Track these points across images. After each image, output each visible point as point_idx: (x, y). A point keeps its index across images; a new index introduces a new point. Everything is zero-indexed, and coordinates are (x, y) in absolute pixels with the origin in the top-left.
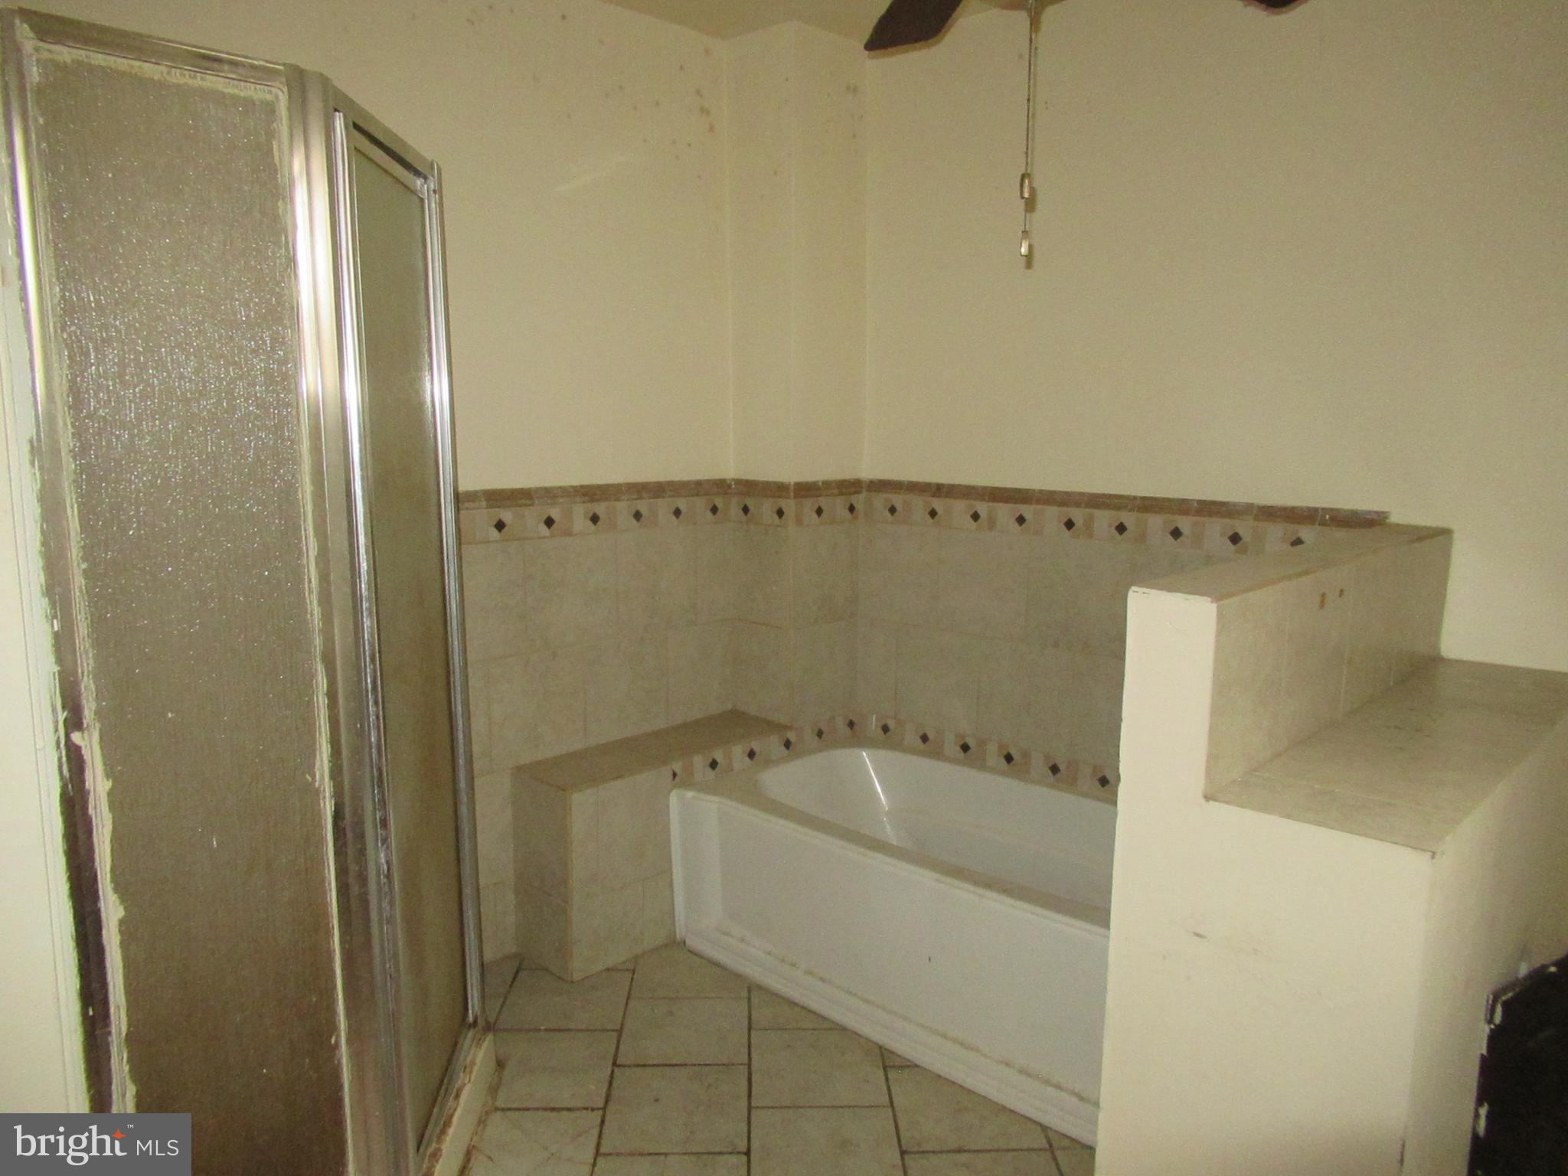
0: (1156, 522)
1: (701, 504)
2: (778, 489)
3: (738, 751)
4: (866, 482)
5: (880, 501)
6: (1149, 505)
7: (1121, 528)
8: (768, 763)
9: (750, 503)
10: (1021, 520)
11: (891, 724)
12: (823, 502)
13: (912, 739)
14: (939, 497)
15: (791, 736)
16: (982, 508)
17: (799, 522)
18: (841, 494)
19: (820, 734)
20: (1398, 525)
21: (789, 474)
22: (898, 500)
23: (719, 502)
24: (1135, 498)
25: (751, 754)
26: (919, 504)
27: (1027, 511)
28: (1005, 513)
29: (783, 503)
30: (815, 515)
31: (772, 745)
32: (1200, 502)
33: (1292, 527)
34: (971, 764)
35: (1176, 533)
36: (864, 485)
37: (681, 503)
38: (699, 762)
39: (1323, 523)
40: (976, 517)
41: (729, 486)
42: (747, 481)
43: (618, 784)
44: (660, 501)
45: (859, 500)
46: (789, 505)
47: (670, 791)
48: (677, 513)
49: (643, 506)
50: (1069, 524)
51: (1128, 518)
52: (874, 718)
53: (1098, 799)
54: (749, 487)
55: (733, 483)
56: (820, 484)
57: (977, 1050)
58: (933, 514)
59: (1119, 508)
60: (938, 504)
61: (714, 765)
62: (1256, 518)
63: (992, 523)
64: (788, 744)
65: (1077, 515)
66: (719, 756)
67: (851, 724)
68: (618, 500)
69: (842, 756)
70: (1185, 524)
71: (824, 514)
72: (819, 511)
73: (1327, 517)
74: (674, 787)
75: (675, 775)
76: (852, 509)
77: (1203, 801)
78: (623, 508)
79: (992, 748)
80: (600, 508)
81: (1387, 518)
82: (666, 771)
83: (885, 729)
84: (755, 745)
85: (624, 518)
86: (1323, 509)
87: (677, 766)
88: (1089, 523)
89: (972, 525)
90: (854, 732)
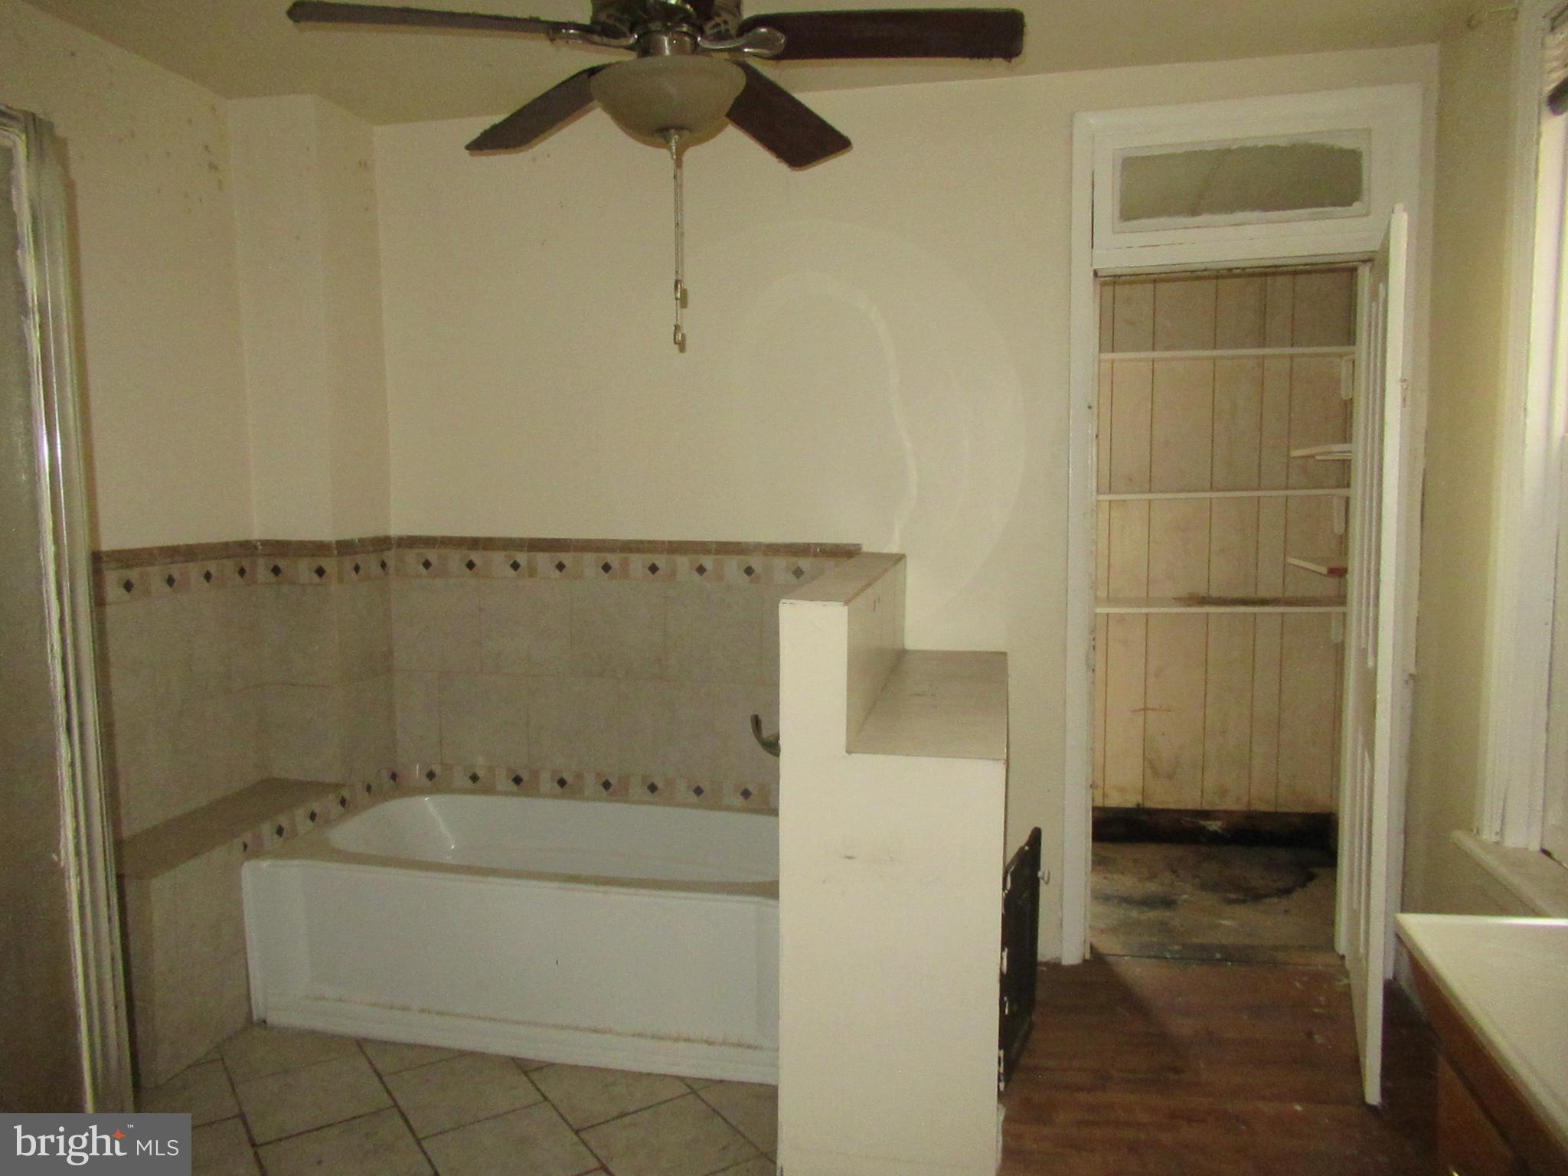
0: (683, 562)
1: (230, 566)
2: (319, 549)
3: (301, 813)
4: (394, 538)
5: (411, 557)
6: (675, 548)
7: (653, 569)
8: (328, 822)
9: (282, 564)
10: (561, 567)
11: (437, 769)
12: (359, 559)
13: (461, 780)
14: (476, 549)
15: (346, 793)
16: (522, 558)
17: (341, 580)
18: (375, 551)
19: (369, 788)
20: (868, 553)
21: (327, 534)
22: (432, 555)
23: (245, 563)
24: (663, 542)
25: (313, 816)
26: (455, 559)
27: (566, 558)
28: (544, 561)
29: (323, 562)
30: (353, 573)
31: (327, 804)
32: (718, 543)
33: (794, 559)
34: (526, 794)
35: (701, 570)
36: (393, 542)
37: (212, 567)
38: (267, 829)
39: (816, 555)
40: (515, 566)
41: (255, 547)
42: (278, 542)
43: (193, 864)
44: (191, 565)
45: (390, 557)
46: (330, 564)
47: (242, 864)
48: (208, 576)
49: (175, 570)
50: (606, 568)
51: (661, 560)
52: (418, 767)
53: (651, 803)
54: (279, 549)
55: (259, 544)
56: (357, 540)
57: (611, 1032)
58: (471, 565)
59: (649, 551)
60: (475, 556)
61: (280, 831)
62: (765, 555)
63: (532, 572)
64: (343, 802)
65: (613, 559)
66: (283, 821)
67: (394, 776)
68: (151, 564)
69: (397, 807)
70: (708, 561)
71: (361, 572)
72: (357, 569)
73: (818, 550)
74: (248, 859)
75: (245, 846)
76: (383, 565)
77: (846, 755)
78: (155, 574)
79: (545, 776)
80: (133, 574)
81: (860, 549)
82: (237, 844)
83: (431, 775)
84: (316, 807)
85: (158, 584)
86: (814, 544)
87: (248, 837)
88: (625, 565)
89: (512, 572)
90: (396, 783)
